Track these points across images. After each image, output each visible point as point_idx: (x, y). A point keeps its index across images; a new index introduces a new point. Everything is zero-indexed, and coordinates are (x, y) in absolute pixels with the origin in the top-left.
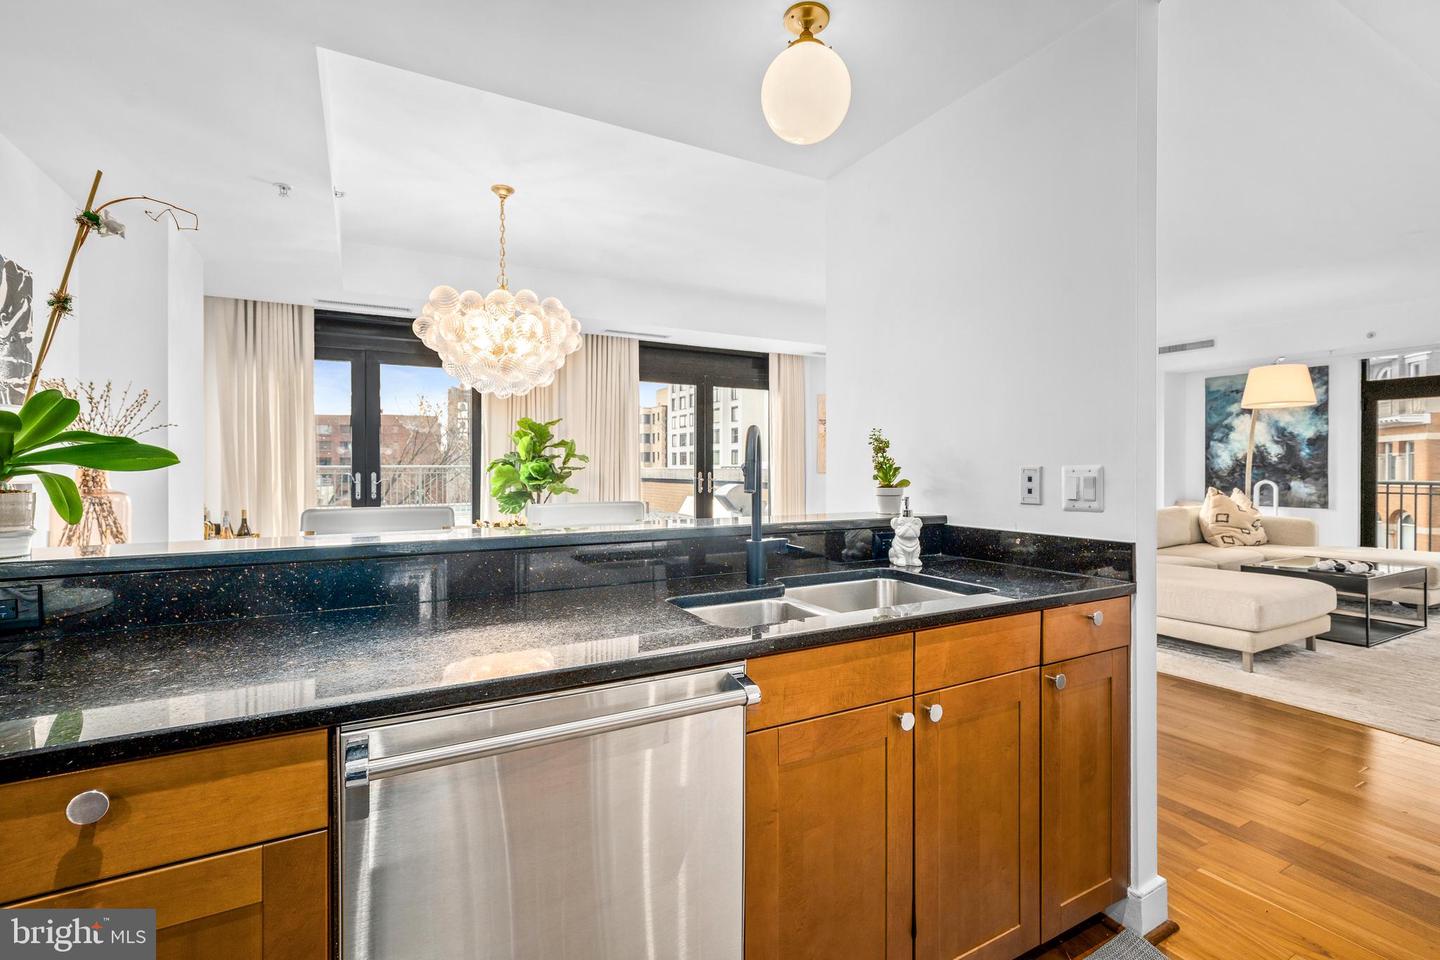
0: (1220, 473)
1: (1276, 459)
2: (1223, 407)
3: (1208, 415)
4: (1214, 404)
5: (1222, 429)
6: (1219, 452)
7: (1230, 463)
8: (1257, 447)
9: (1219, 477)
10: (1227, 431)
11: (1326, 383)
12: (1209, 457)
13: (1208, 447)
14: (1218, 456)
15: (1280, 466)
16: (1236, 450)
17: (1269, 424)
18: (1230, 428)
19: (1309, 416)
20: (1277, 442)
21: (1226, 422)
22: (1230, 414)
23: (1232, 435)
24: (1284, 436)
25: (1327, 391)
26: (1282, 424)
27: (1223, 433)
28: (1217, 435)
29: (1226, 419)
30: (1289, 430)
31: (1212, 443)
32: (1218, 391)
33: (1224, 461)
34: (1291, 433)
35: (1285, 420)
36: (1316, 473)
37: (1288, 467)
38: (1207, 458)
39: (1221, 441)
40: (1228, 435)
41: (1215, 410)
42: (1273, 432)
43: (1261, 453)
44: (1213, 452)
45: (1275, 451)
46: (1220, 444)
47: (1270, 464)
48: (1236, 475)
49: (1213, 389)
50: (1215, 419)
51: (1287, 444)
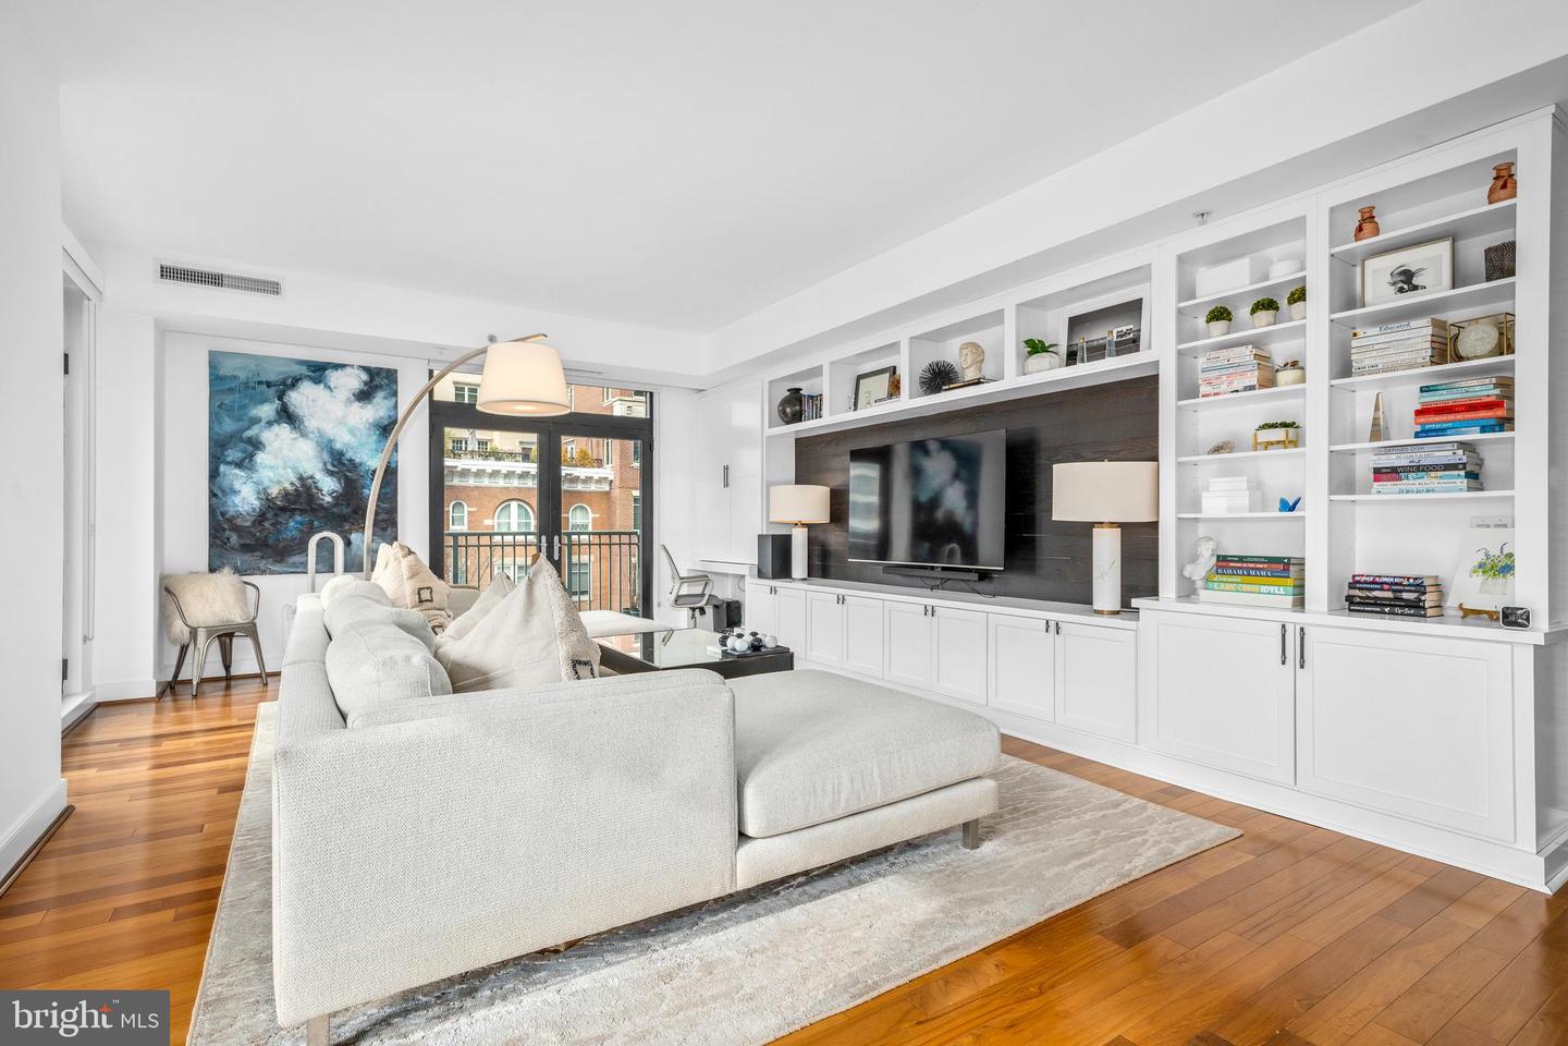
0: (239, 522)
1: (328, 499)
2: (244, 407)
3: (214, 417)
4: (228, 400)
5: (242, 445)
6: (237, 486)
7: (257, 503)
8: (301, 479)
9: (236, 529)
10: (250, 449)
11: (395, 394)
12: (217, 492)
13: (214, 474)
14: (235, 492)
15: (335, 510)
16: (267, 483)
17: (318, 444)
18: (257, 445)
19: (375, 437)
20: (331, 473)
21: (249, 433)
22: (256, 421)
23: (260, 457)
24: (340, 464)
25: (396, 407)
26: (338, 446)
27: (244, 451)
28: (233, 454)
29: (249, 428)
30: (349, 455)
31: (222, 468)
32: (235, 377)
33: (245, 498)
34: (351, 460)
35: (342, 439)
36: (383, 521)
37: (346, 510)
38: (213, 495)
39: (239, 465)
40: (251, 456)
41: (230, 410)
42: (326, 457)
43: (308, 489)
44: (225, 483)
45: (328, 486)
46: (237, 471)
47: (321, 505)
48: (267, 524)
49: (225, 371)
50: (229, 426)
51: (346, 477)
